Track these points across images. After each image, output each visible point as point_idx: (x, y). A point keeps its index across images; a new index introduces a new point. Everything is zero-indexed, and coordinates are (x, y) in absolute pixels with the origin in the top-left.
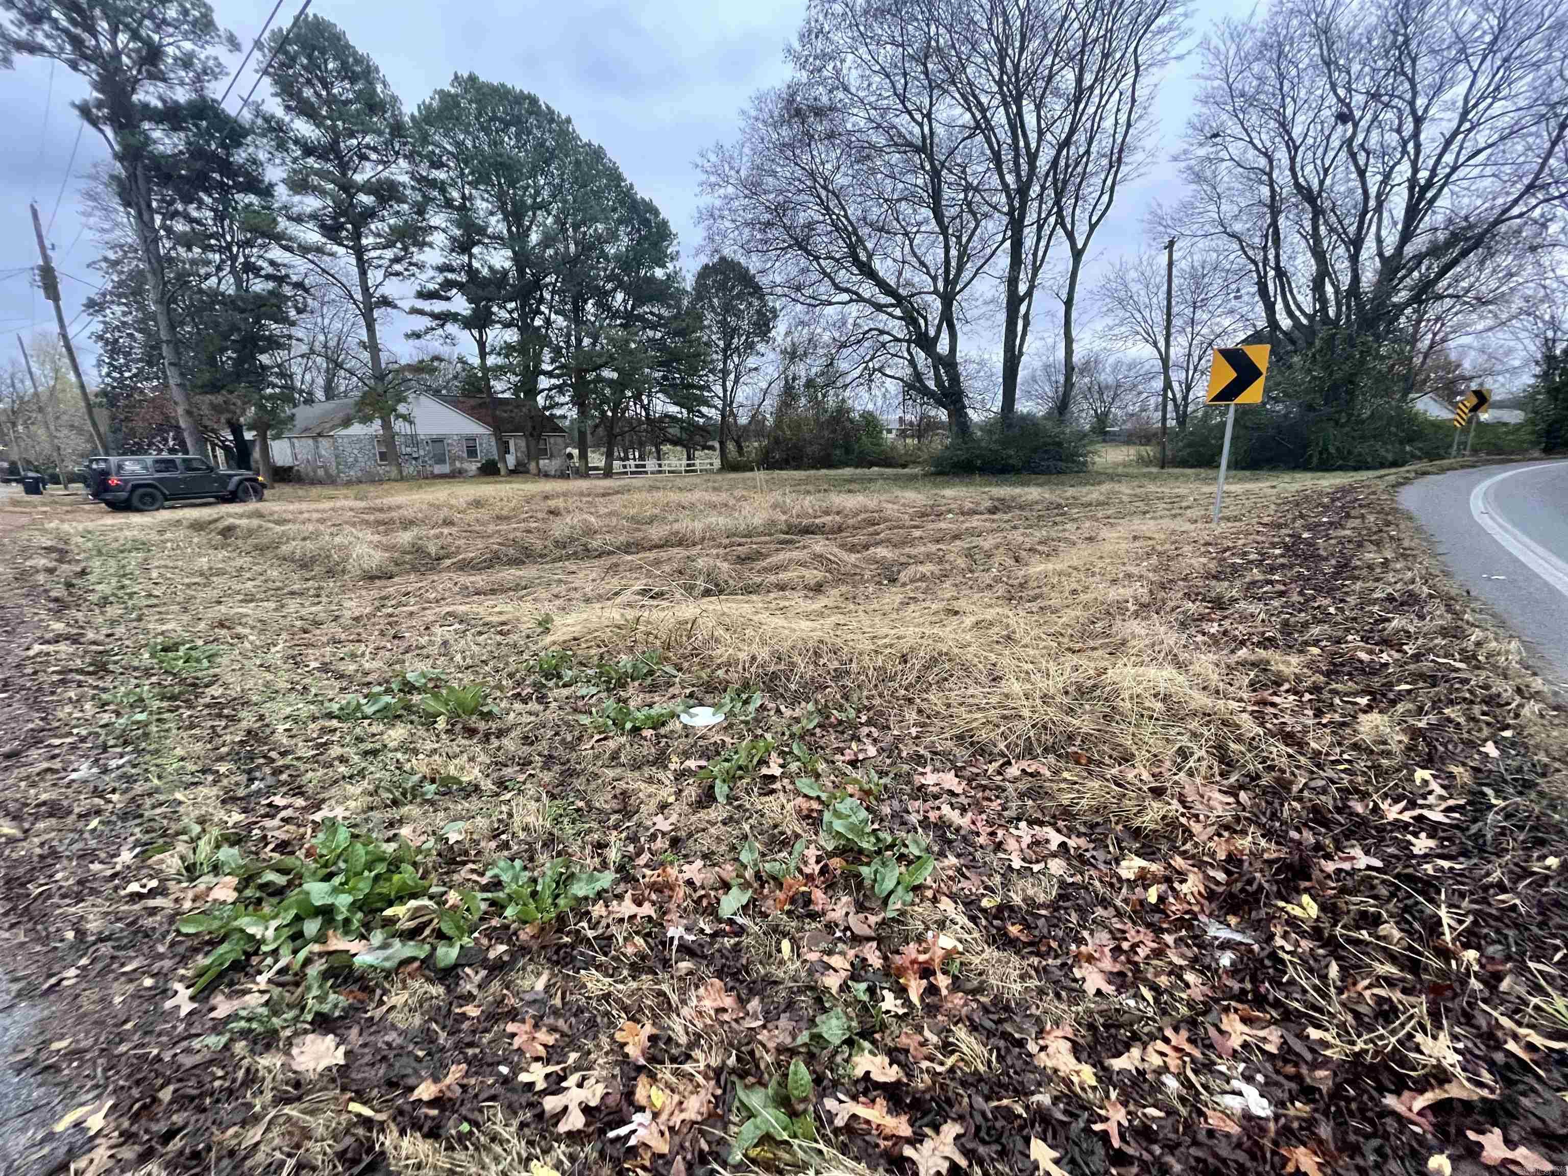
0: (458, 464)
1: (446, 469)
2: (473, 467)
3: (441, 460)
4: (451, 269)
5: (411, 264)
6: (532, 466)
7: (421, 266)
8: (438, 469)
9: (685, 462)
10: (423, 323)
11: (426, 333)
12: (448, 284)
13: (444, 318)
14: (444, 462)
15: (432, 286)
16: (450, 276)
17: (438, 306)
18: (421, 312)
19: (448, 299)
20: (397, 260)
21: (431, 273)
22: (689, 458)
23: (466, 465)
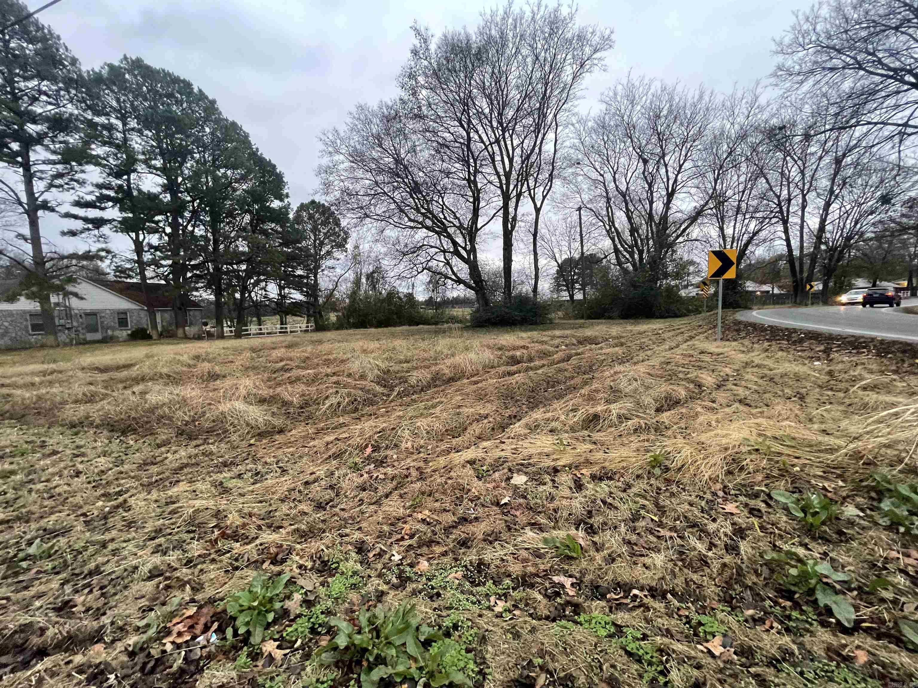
0: (110, 332)
1: (98, 336)
2: (124, 334)
3: (94, 329)
4: (108, 187)
5: (72, 180)
6: (180, 332)
7: (82, 183)
8: (90, 337)
9: (279, 326)
10: (78, 225)
11: (82, 232)
12: (103, 198)
13: (98, 223)
14: (96, 330)
15: (90, 198)
16: (105, 192)
17: (93, 213)
18: (76, 217)
19: (103, 209)
20: (60, 175)
21: (90, 188)
22: (282, 324)
23: (117, 333)
